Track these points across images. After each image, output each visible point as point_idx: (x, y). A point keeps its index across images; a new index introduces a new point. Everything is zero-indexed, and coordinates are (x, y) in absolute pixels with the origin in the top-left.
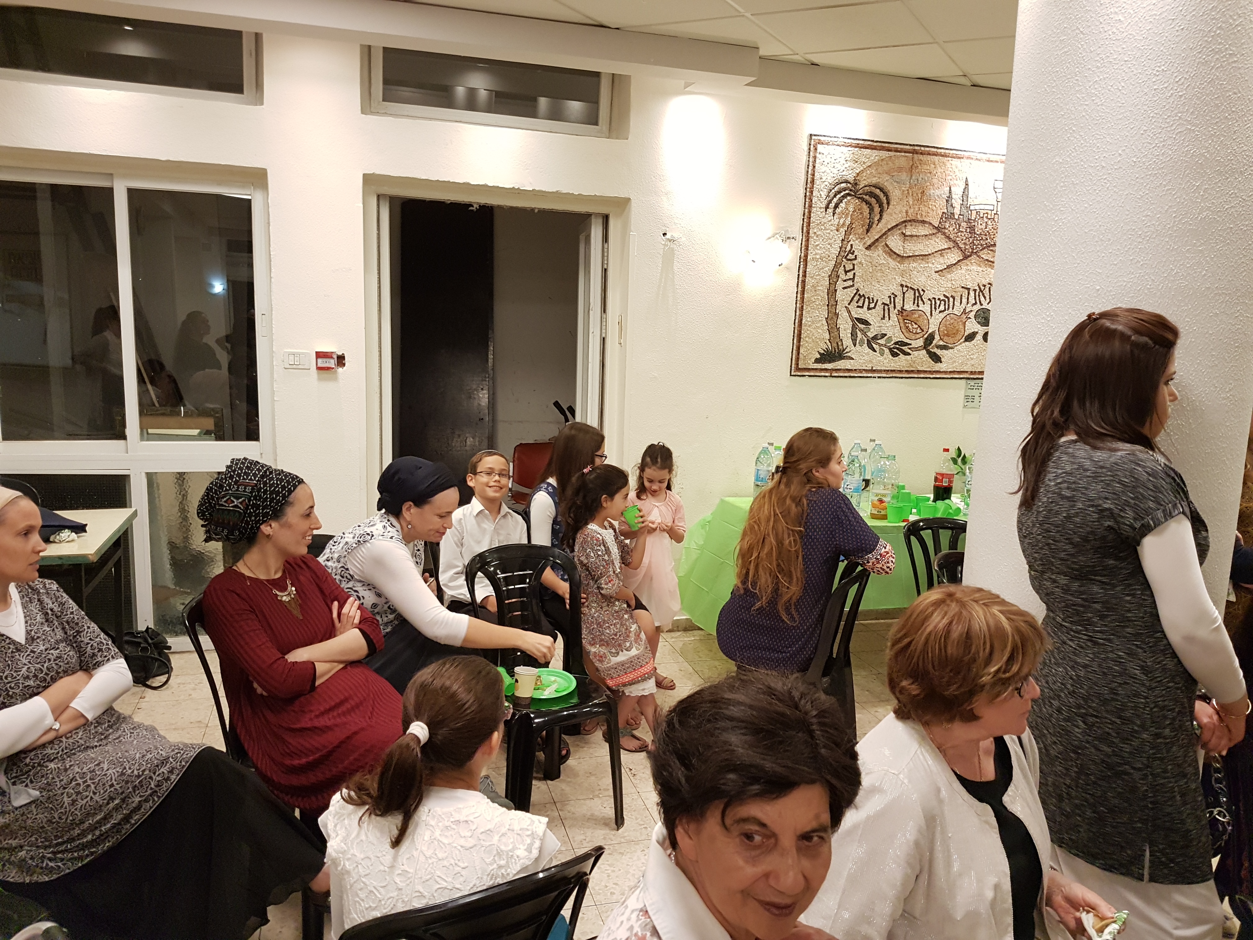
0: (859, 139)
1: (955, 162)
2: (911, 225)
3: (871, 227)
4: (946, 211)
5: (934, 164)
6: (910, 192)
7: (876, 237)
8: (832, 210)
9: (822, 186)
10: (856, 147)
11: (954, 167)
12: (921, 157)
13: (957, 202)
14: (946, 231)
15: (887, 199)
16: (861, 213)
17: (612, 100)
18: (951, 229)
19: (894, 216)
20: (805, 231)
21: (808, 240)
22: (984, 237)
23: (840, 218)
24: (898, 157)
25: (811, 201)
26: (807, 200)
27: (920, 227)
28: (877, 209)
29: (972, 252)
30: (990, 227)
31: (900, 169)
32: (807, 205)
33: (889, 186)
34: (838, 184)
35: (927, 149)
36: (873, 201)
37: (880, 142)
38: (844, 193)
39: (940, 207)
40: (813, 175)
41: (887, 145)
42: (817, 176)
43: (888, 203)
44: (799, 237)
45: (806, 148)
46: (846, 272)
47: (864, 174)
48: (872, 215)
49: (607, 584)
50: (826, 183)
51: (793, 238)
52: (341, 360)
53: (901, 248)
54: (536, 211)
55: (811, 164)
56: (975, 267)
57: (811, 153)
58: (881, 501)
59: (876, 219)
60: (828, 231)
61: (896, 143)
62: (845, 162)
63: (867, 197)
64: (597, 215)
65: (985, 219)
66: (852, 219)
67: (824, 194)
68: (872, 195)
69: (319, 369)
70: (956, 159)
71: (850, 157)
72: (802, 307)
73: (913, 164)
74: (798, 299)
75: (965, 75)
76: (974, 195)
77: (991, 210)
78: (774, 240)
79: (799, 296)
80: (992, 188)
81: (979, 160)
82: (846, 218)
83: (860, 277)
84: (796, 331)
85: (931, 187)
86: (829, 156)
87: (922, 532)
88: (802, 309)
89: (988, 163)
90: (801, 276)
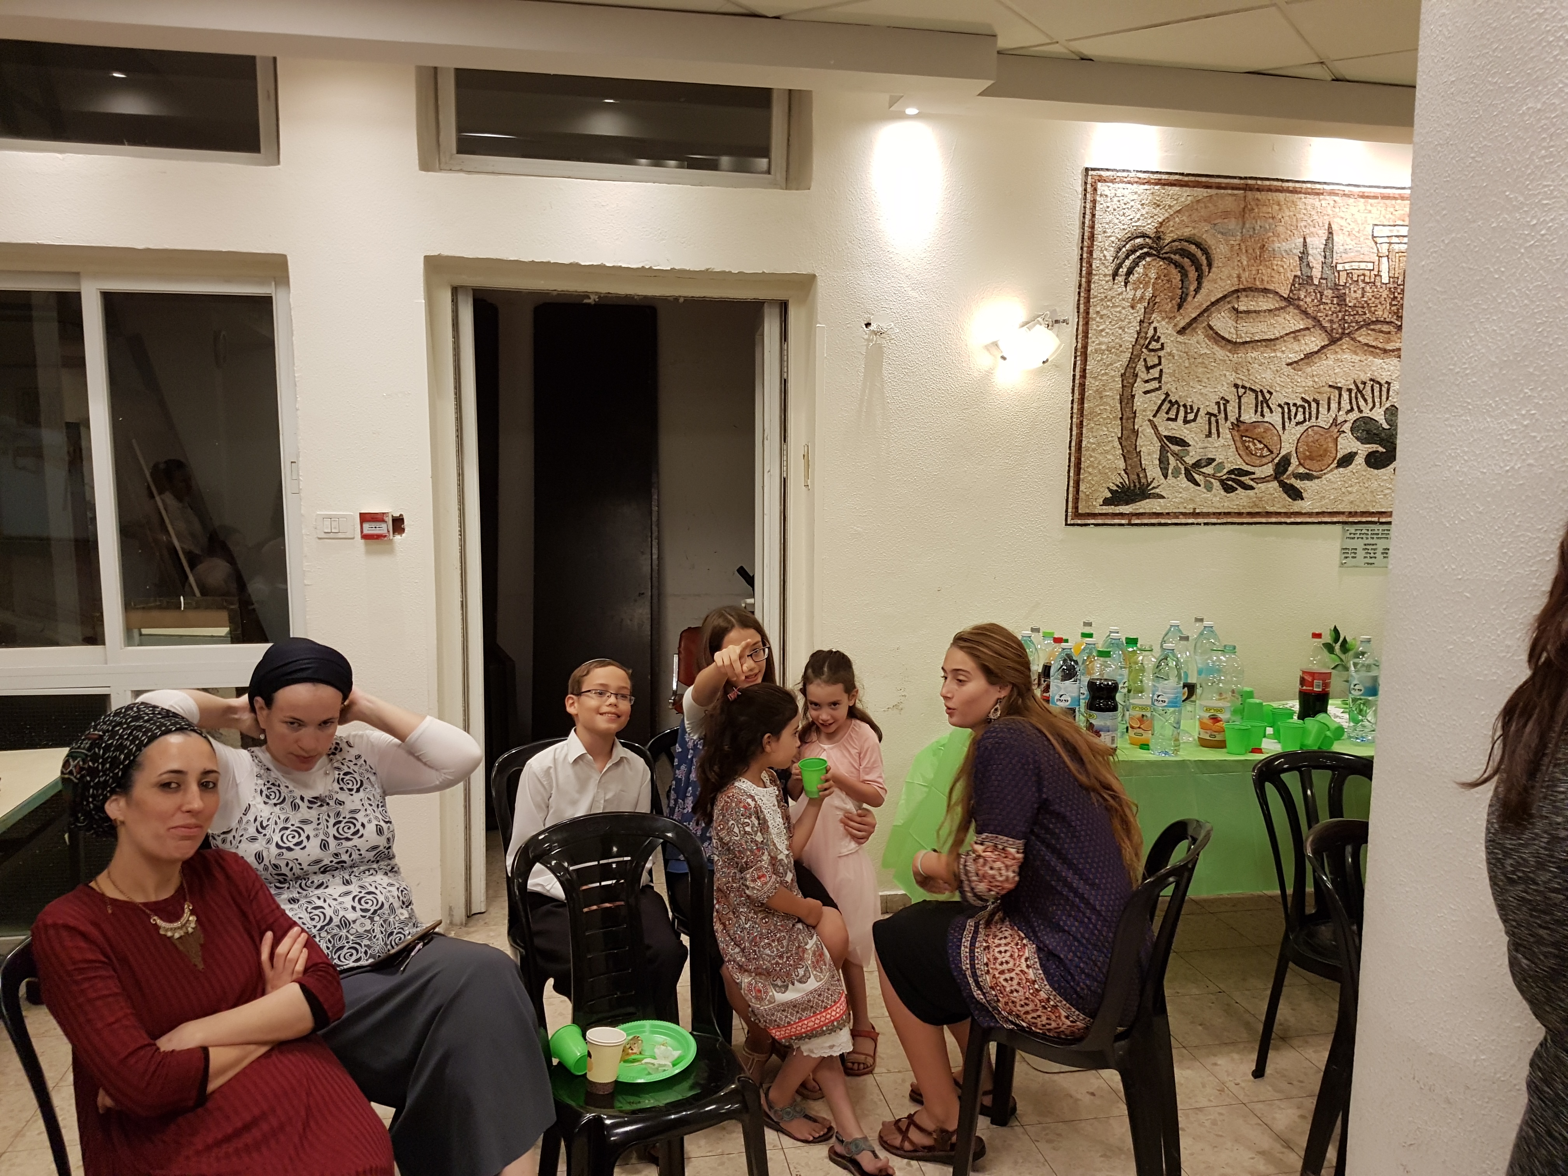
0: (1160, 173)
1: (1311, 200)
2: (1247, 296)
3: (1185, 300)
4: (1299, 273)
5: (1279, 205)
6: (1243, 247)
7: (1193, 316)
8: (1124, 278)
9: (1107, 244)
10: (1156, 184)
11: (1309, 207)
12: (1258, 195)
13: (1316, 259)
14: (1301, 303)
15: (1207, 258)
16: (1168, 281)
17: (789, 135)
18: (1309, 300)
19: (1220, 283)
20: (1082, 310)
21: (1087, 324)
22: (1360, 311)
23: (1135, 290)
24: (1223, 197)
25: (1091, 266)
26: (1084, 264)
27: (1261, 299)
28: (1193, 274)
29: (1343, 333)
30: (1369, 295)
31: (1226, 214)
32: (1084, 272)
33: (1209, 239)
34: (1131, 239)
35: (1267, 183)
36: (1186, 262)
37: (1193, 175)
38: (1141, 252)
39: (1290, 268)
40: (1093, 227)
41: (1204, 179)
42: (1098, 228)
43: (1210, 265)
44: (1073, 319)
45: (1080, 189)
46: (1148, 369)
47: (1171, 223)
48: (1186, 283)
49: (754, 881)
50: (1113, 239)
51: (1064, 321)
52: (398, 524)
53: (1233, 330)
54: (681, 300)
55: (1088, 212)
56: (1347, 356)
57: (1088, 196)
58: (1215, 719)
59: (1192, 288)
60: (1118, 310)
61: (1219, 176)
62: (1140, 207)
63: (1176, 257)
64: (772, 302)
65: (1360, 283)
66: (1154, 289)
67: (1109, 254)
68: (1184, 253)
69: (365, 537)
70: (1312, 197)
71: (1147, 198)
72: (1082, 422)
73: (1246, 206)
74: (1075, 411)
75: (1322, 63)
76: (1342, 249)
77: (1370, 270)
78: (1034, 325)
79: (1075, 406)
80: (1370, 237)
81: (1348, 196)
82: (1146, 287)
83: (1172, 375)
84: (1073, 459)
85: (1275, 239)
86: (1116, 199)
87: (1284, 776)
88: (1081, 425)
89: (1362, 200)
90: (1077, 377)
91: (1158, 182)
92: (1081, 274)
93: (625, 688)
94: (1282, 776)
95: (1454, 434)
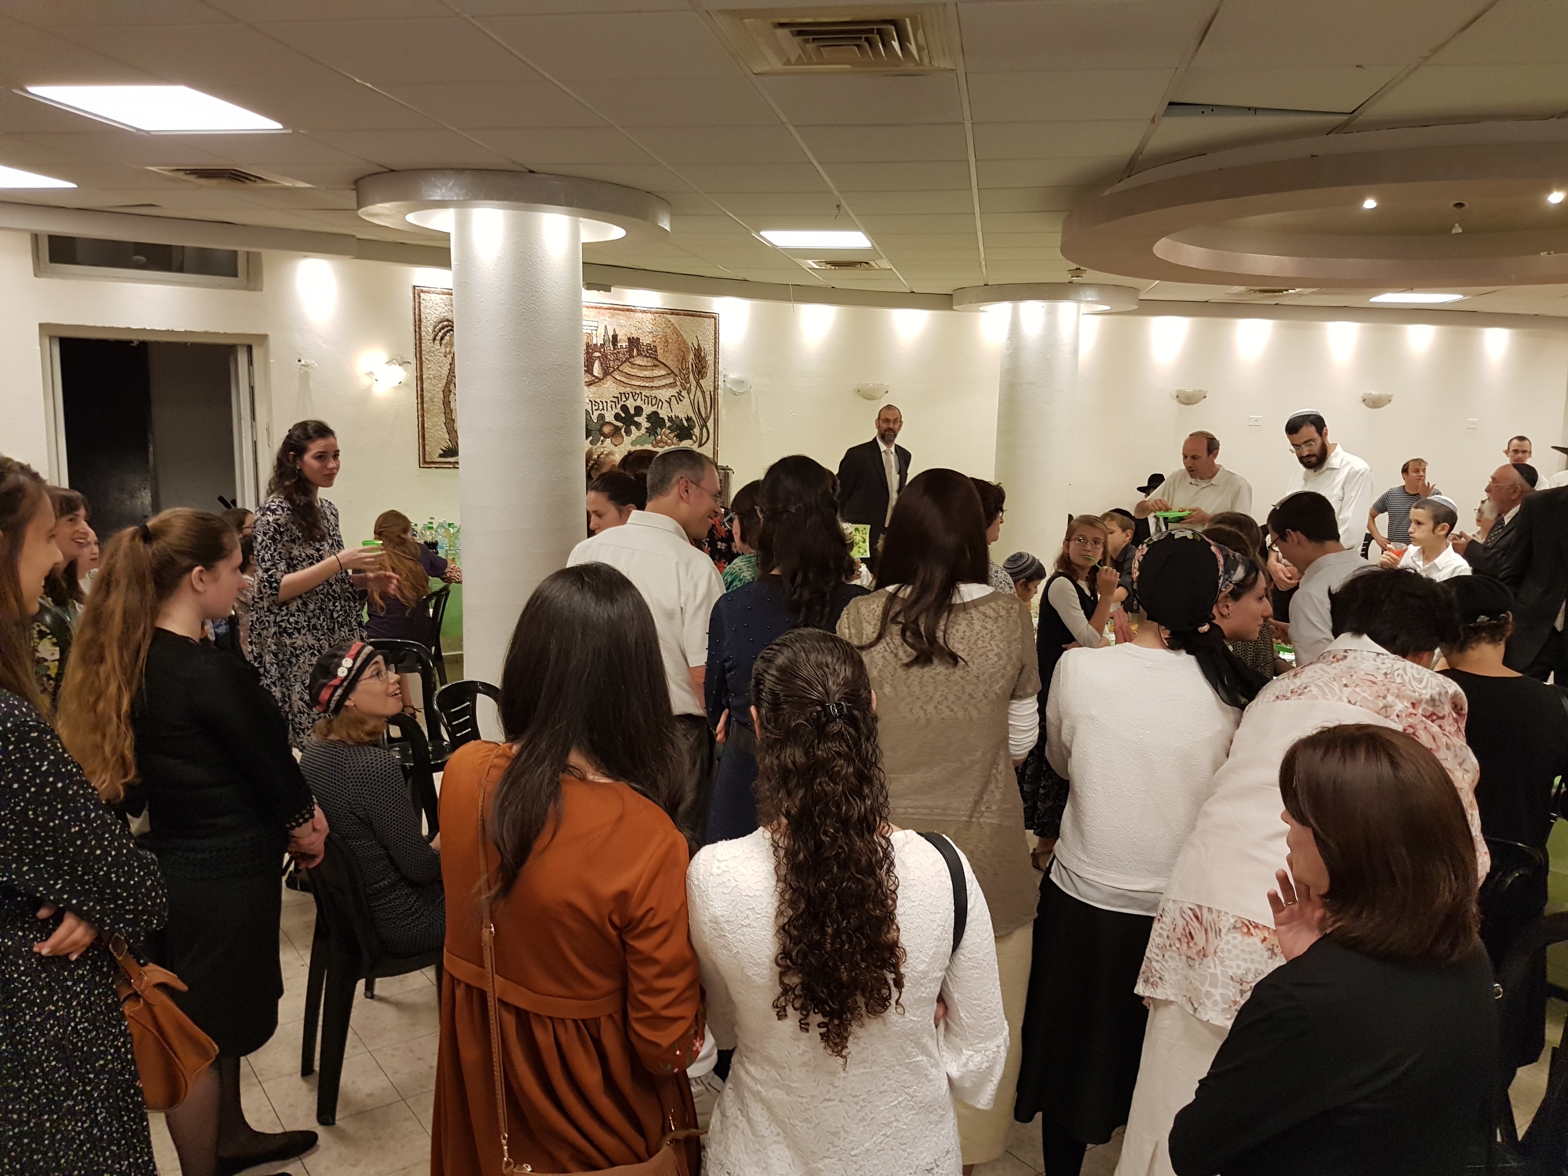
8: (439, 341)
9: (429, 324)
20: (418, 357)
21: (421, 364)
23: (445, 348)
25: (421, 335)
26: (417, 334)
32: (417, 338)
34: (441, 322)
38: (448, 329)
40: (420, 315)
42: (423, 317)
44: (414, 362)
45: (411, 295)
50: (432, 322)
51: (408, 363)
54: (189, 344)
55: (417, 308)
57: (416, 299)
60: (437, 358)
62: (447, 306)
64: (243, 345)
67: (430, 330)
72: (423, 414)
74: (419, 408)
78: (392, 364)
82: (451, 347)
84: (420, 433)
86: (431, 302)
90: (419, 391)
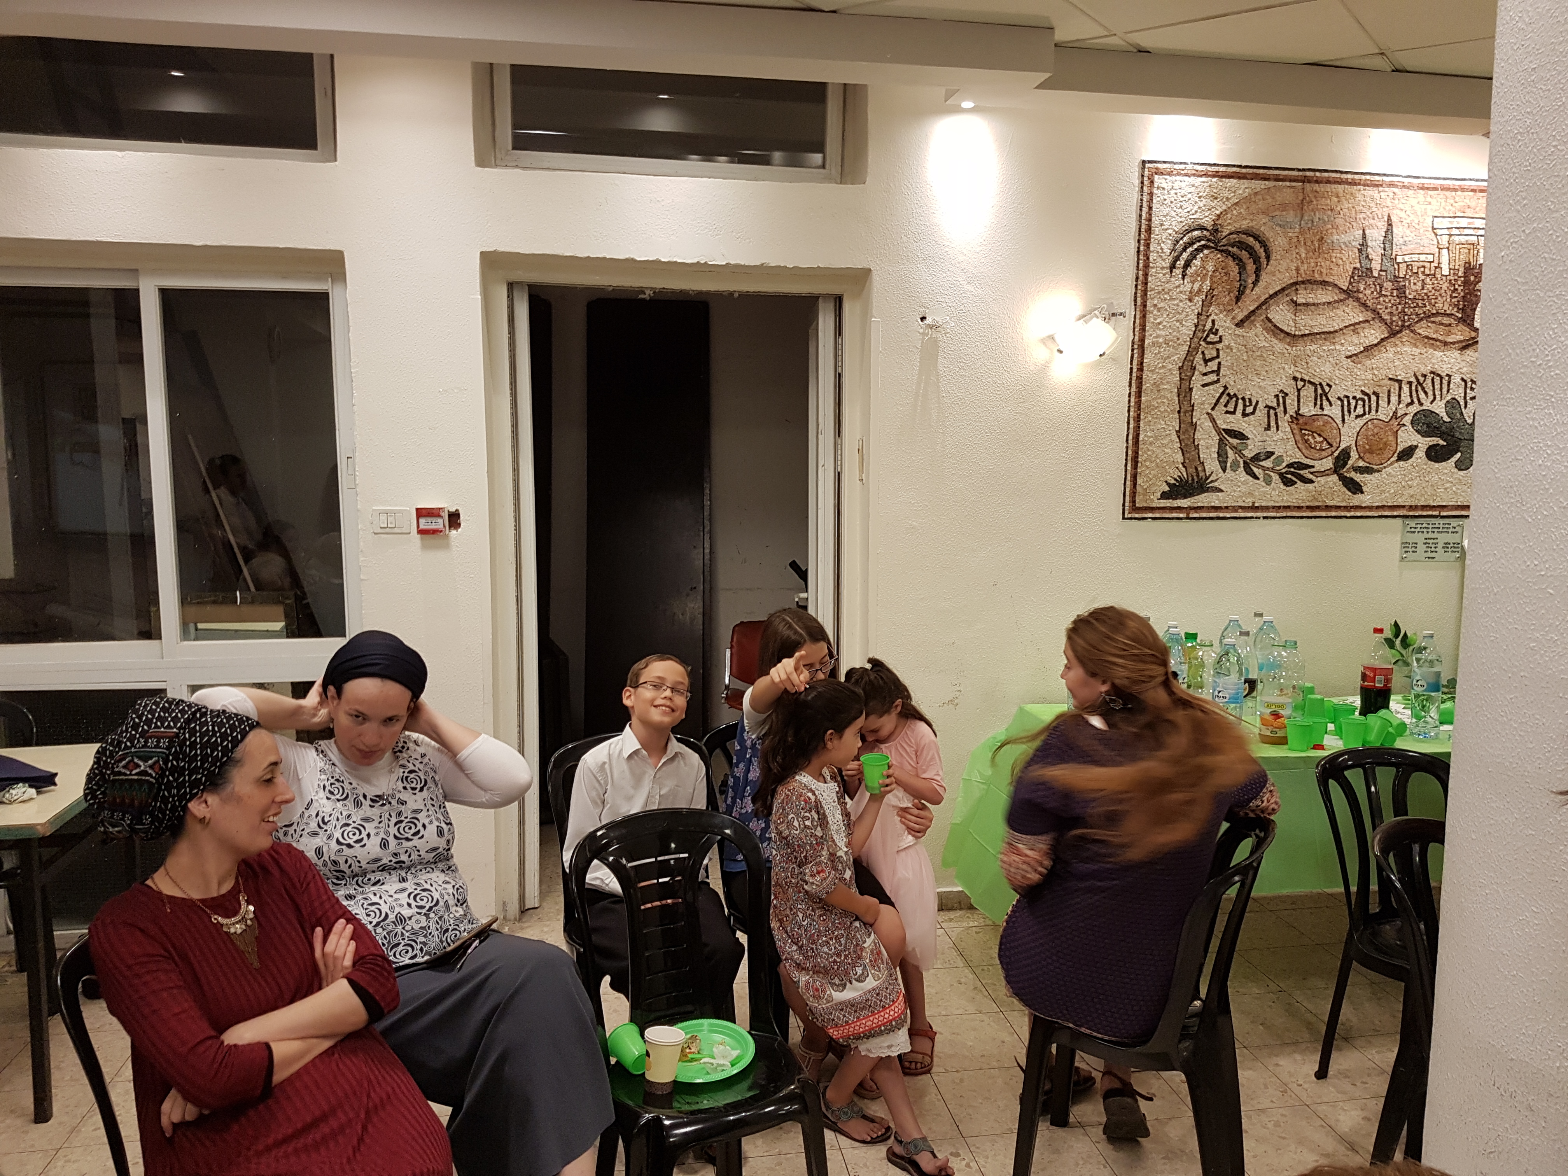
0: (1218, 165)
1: (1370, 192)
2: (1305, 289)
3: (1243, 292)
4: (1358, 265)
5: (1338, 197)
6: (1302, 239)
7: (1252, 308)
8: (1181, 270)
9: (1164, 237)
10: (1214, 176)
11: (1368, 199)
12: (1316, 187)
13: (1375, 251)
14: (1361, 295)
15: (1265, 251)
16: (1226, 274)
17: (844, 131)
18: (1368, 292)
19: (1278, 275)
20: (1139, 303)
21: (1144, 317)
22: (1420, 303)
23: (1193, 282)
24: (1280, 189)
25: (1148, 258)
26: (1141, 257)
27: (1320, 291)
28: (1251, 267)
29: (1403, 326)
30: (1430, 287)
31: (1284, 207)
32: (1141, 265)
33: (1268, 233)
34: (1188, 231)
35: (1326, 175)
36: (1244, 254)
37: (1251, 167)
38: (1198, 244)
39: (1349, 260)
40: (1150, 220)
41: (1261, 171)
42: (1155, 221)
43: (1268, 258)
44: (1130, 312)
45: (1137, 182)
46: (1206, 361)
47: (1229, 216)
48: (1244, 276)
49: (813, 876)
50: (1170, 231)
51: (1121, 314)
52: (454, 519)
53: (1291, 323)
54: (736, 295)
55: (1145, 204)
56: (1407, 349)
57: (1145, 188)
58: (1276, 715)
59: (1250, 281)
60: (1175, 302)
61: (1277, 168)
62: (1197, 199)
63: (1235, 250)
64: (827, 296)
65: (1420, 275)
66: (1212, 282)
67: (1167, 247)
68: (1241, 245)
69: (422, 532)
70: (1371, 188)
71: (1205, 191)
72: (1139, 415)
73: (1304, 198)
74: (1132, 404)
75: (1382, 54)
76: (1401, 241)
77: (1430, 262)
78: (1091, 318)
79: (1133, 399)
80: (1430, 229)
81: (1408, 188)
82: (1203, 280)
83: (1229, 368)
84: (1130, 453)
85: (1334, 231)
86: (1173, 192)
87: (1347, 773)
88: (1138, 419)
89: (1422, 192)
90: (1135, 370)
91: (1216, 175)
92: (1138, 267)
93: (682, 683)
94: (1346, 773)
95: (1536, 427)
